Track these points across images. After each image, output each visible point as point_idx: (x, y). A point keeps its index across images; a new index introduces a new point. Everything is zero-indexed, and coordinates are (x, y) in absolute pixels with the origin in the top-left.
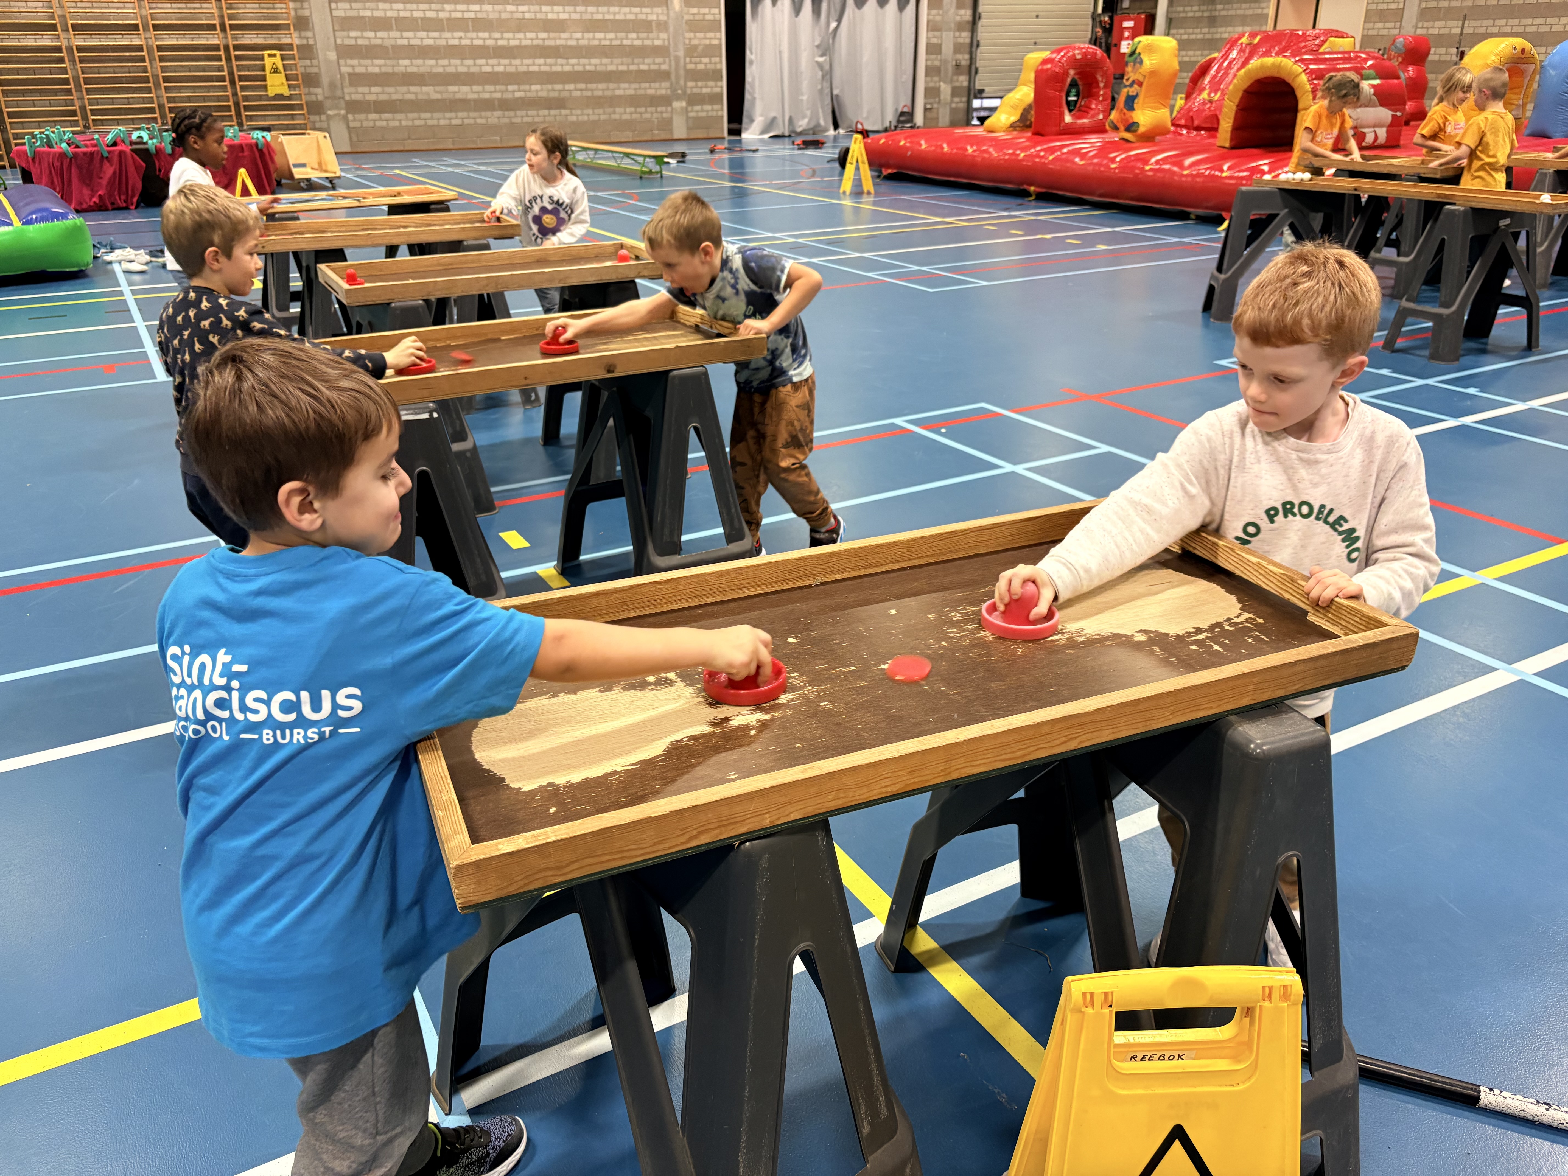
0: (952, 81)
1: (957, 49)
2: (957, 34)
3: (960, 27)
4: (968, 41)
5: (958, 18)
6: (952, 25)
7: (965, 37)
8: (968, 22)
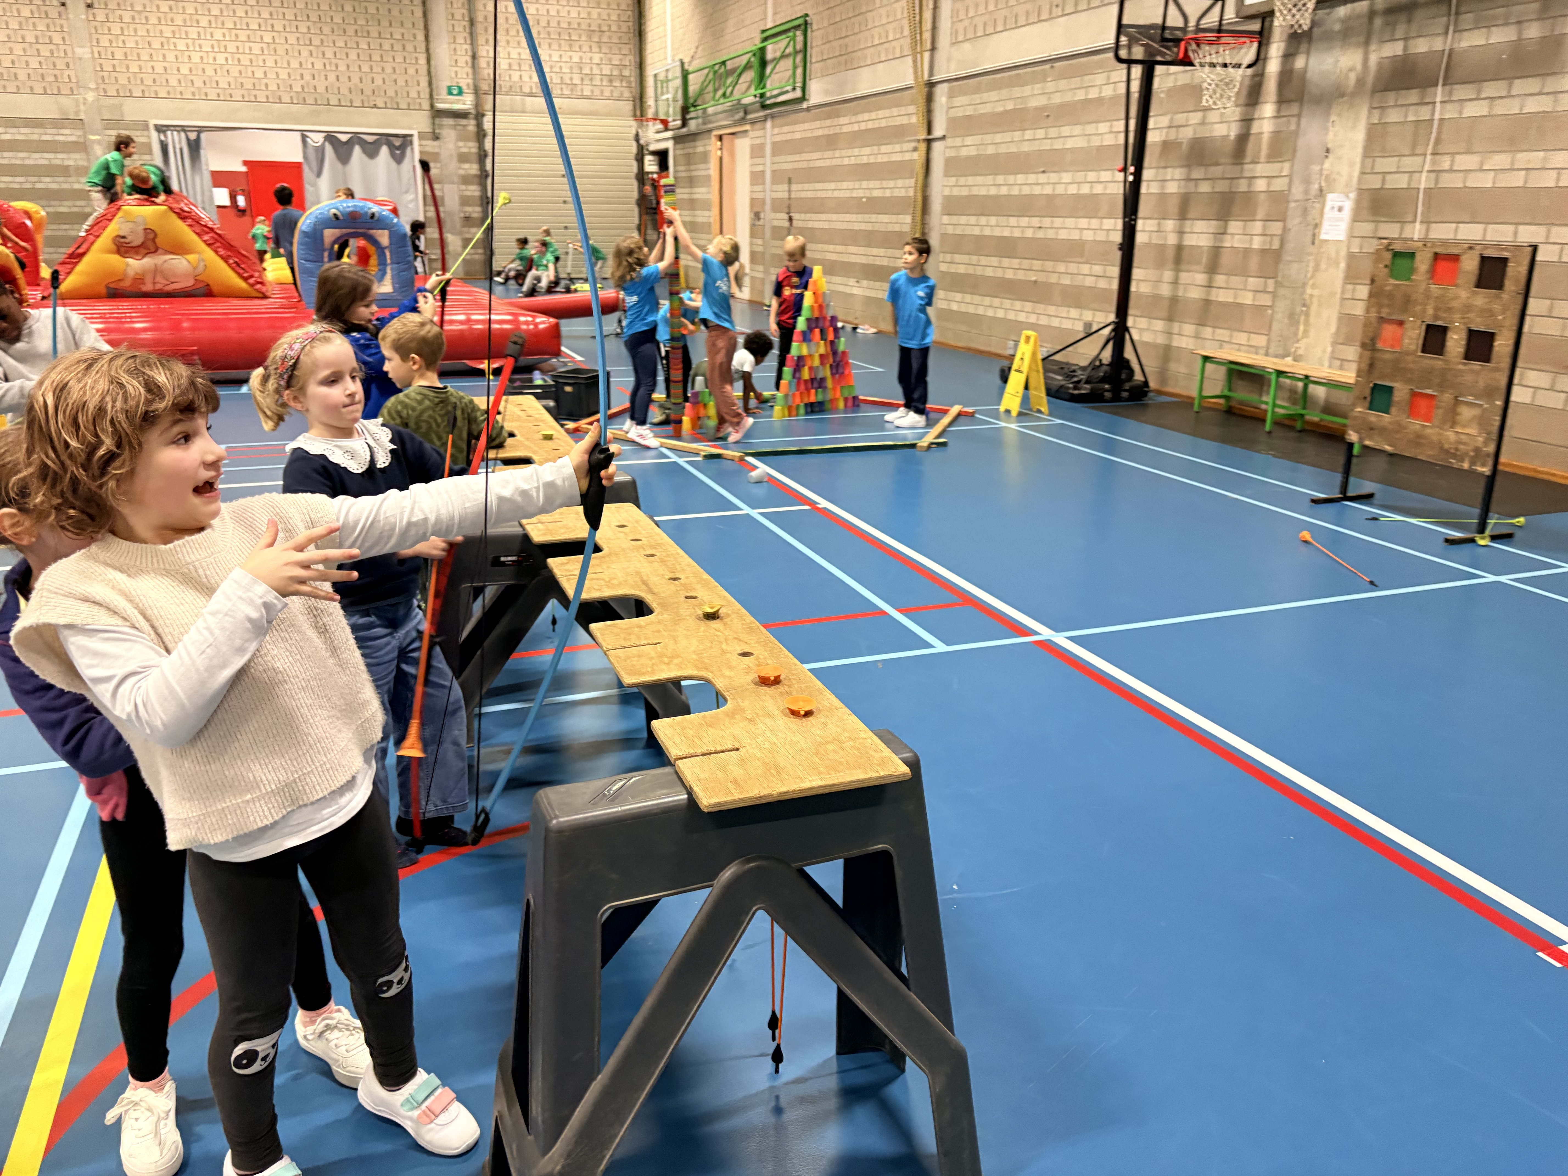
0: (460, 233)
1: (465, 201)
2: (463, 187)
3: (466, 180)
4: (477, 194)
5: (462, 172)
6: (456, 179)
7: (474, 191)
8: (475, 176)
